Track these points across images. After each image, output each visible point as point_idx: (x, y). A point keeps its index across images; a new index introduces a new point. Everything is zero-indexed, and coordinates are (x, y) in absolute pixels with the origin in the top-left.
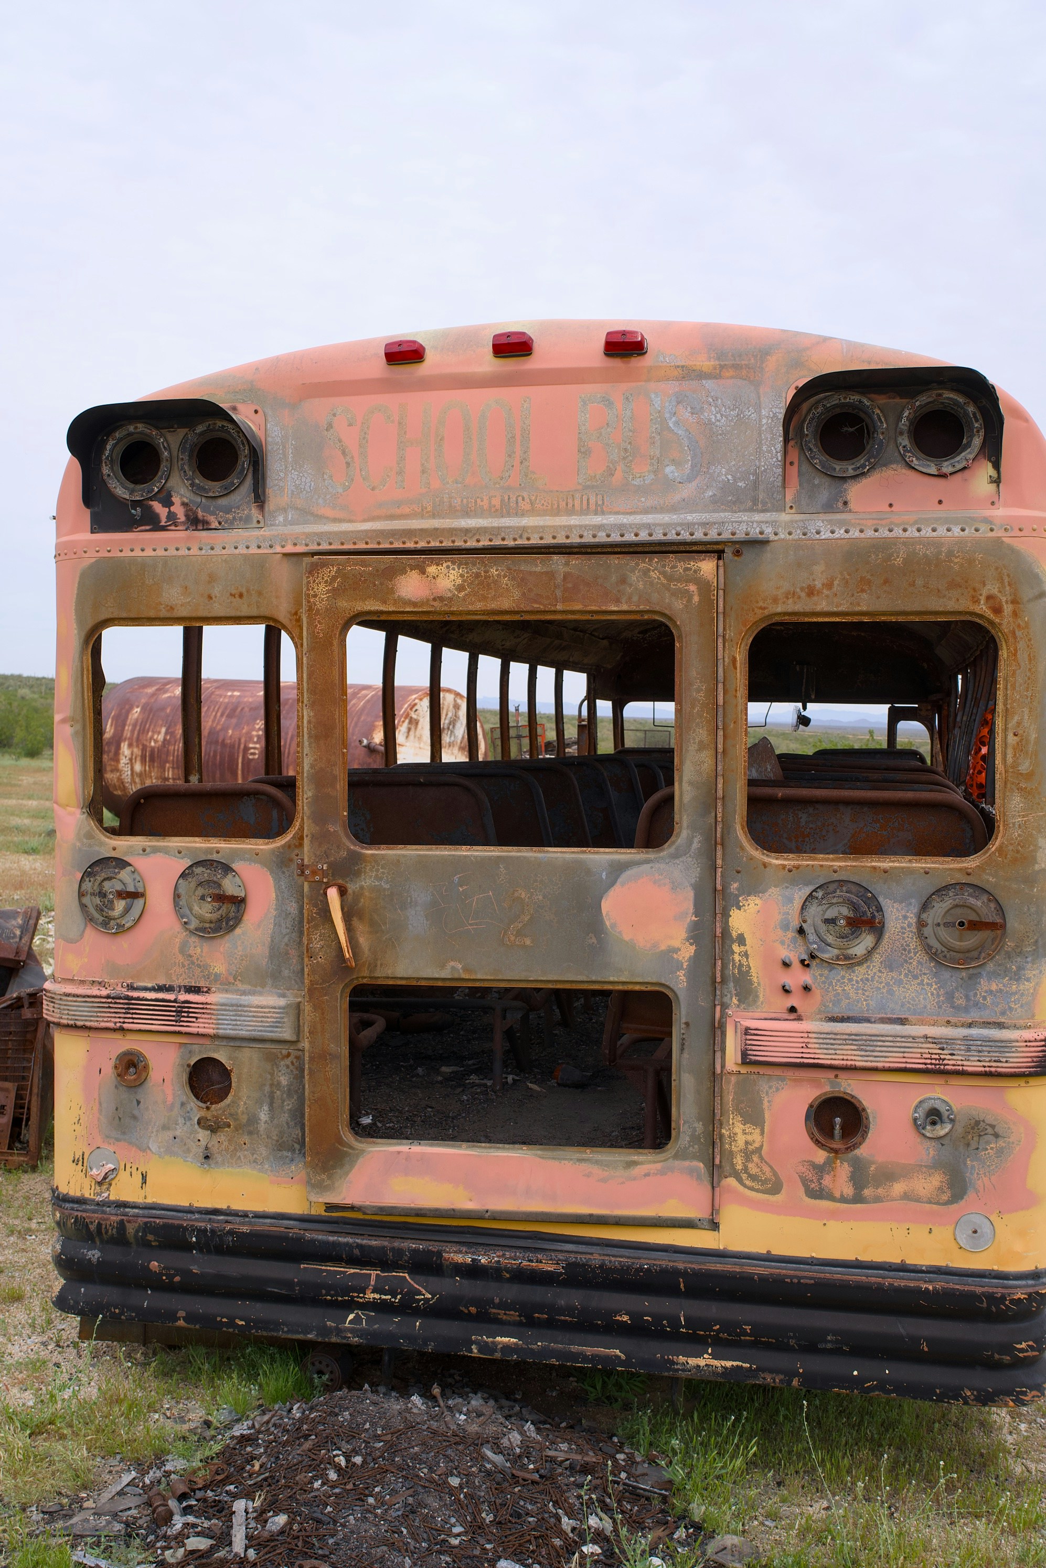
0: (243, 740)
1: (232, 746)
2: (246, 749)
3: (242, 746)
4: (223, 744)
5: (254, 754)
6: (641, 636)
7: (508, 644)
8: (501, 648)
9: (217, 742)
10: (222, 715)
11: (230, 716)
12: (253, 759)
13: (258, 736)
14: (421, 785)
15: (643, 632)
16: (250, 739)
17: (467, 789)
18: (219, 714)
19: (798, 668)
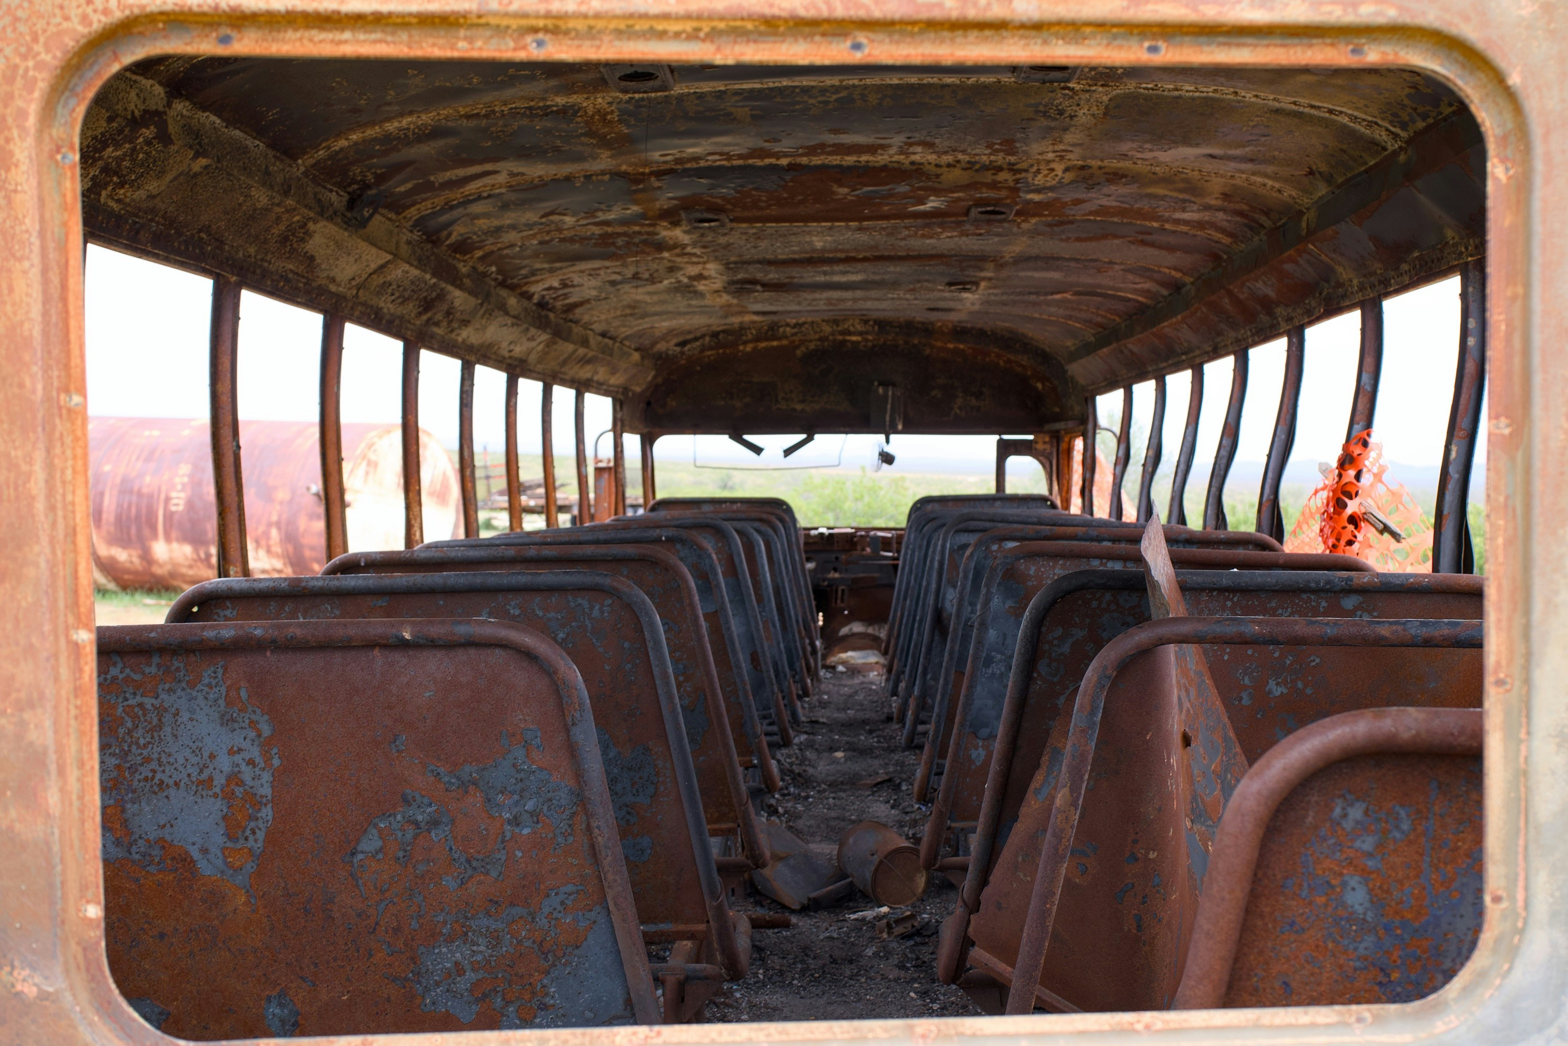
0: (164, 489)
1: (151, 496)
2: (168, 500)
3: (163, 496)
4: (140, 494)
5: (177, 505)
6: (678, 349)
7: (518, 350)
8: (507, 355)
9: (131, 492)
10: (138, 459)
11: (148, 459)
12: (176, 512)
13: (184, 485)
14: (404, 645)
15: (682, 344)
16: (172, 487)
17: (529, 655)
18: (134, 458)
19: (881, 390)
